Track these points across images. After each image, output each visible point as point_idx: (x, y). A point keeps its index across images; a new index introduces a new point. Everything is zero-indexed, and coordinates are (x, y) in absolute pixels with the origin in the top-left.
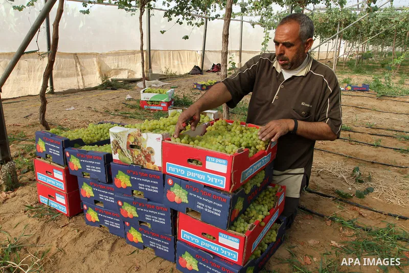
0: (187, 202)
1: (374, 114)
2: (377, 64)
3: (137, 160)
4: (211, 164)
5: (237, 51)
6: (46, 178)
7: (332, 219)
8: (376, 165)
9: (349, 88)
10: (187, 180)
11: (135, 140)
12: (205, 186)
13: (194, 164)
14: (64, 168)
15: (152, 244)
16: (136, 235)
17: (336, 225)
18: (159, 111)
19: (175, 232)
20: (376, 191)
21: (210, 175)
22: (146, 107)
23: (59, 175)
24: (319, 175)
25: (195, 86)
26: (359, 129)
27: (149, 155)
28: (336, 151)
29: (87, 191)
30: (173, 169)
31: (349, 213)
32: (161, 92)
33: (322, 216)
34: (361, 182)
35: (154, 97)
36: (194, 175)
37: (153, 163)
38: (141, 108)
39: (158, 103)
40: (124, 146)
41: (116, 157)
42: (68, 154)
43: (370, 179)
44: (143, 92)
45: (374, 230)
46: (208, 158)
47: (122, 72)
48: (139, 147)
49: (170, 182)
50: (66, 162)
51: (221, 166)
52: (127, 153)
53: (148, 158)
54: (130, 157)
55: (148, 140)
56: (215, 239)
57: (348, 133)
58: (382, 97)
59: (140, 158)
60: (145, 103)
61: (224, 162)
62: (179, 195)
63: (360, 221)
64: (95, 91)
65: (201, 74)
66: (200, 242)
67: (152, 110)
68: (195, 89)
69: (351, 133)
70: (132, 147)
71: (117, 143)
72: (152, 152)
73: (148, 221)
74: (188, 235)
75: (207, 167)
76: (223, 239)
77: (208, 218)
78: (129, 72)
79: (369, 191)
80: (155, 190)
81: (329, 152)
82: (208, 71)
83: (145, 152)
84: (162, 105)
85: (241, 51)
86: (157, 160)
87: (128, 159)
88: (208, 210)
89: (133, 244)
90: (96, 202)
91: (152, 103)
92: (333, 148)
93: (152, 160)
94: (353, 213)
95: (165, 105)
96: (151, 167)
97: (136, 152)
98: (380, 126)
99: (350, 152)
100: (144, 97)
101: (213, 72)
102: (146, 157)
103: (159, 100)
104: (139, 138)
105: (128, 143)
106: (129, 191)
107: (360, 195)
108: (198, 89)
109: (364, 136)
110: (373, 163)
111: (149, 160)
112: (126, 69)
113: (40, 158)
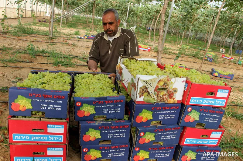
0: (198, 119)
3: (161, 99)
4: (220, 93)
9: (86, 37)
11: (164, 84)
15: (157, 156)
16: (143, 155)
21: (217, 100)
27: (173, 94)
30: (194, 101)
36: (207, 102)
37: (174, 99)
40: (151, 90)
41: (140, 99)
42: (78, 104)
46: (219, 90)
48: (166, 89)
49: (189, 109)
51: (225, 94)
52: (153, 94)
53: (171, 96)
54: (155, 97)
55: (175, 83)
59: (164, 97)
62: (194, 116)
71: (146, 88)
72: (176, 91)
75: (217, 95)
76: (213, 135)
80: (172, 117)
83: (170, 91)
86: (178, 96)
87: (153, 99)
88: (211, 120)
93: (174, 97)
96: (171, 101)
97: (162, 93)
102: (169, 95)
104: (168, 82)
105: (157, 87)
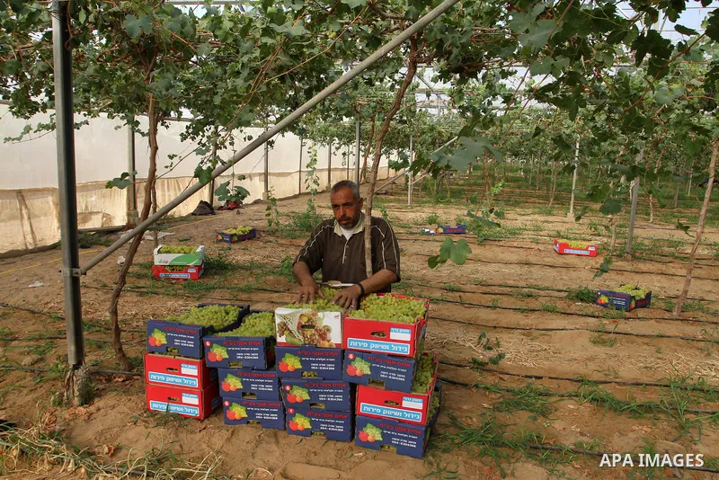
0: (369, 373)
1: (480, 267)
2: (462, 185)
3: (310, 340)
4: (395, 334)
5: (260, 174)
6: (165, 376)
7: (477, 386)
8: (499, 330)
9: (441, 230)
10: (370, 352)
11: (309, 320)
12: (390, 355)
13: (375, 336)
14: (198, 361)
15: (323, 427)
16: (302, 422)
17: (482, 391)
18: (186, 280)
19: (353, 408)
20: (508, 356)
21: (395, 345)
22: (162, 275)
23: (191, 370)
24: (444, 347)
25: (220, 237)
26: (468, 287)
27: (325, 334)
28: (452, 318)
29: (233, 383)
30: (354, 343)
31: (490, 380)
32: (187, 251)
33: (465, 385)
34: (490, 349)
35: (175, 260)
36: (377, 346)
37: (329, 341)
38: (156, 278)
39: (183, 269)
40: (293, 327)
41: (281, 339)
42: (208, 344)
43: (498, 345)
44: (159, 252)
45: (516, 390)
46: (392, 329)
47: (93, 217)
48: (313, 327)
49: (351, 356)
50: (203, 352)
51: (405, 335)
52: (296, 334)
53: (323, 337)
54: (301, 337)
55: (325, 319)
56: (398, 405)
57: (458, 294)
58: (485, 241)
59: (314, 338)
60: (162, 268)
61: (408, 331)
62: (361, 368)
63: (503, 385)
64: (54, 251)
65: (213, 213)
66: (382, 411)
67: (174, 279)
68: (221, 241)
69: (462, 294)
70: (303, 327)
71: (285, 325)
72: (328, 330)
73: (322, 402)
74: (369, 406)
75: (392, 337)
76: (406, 403)
77: (391, 385)
78: (103, 218)
79: (501, 356)
80: (331, 367)
81: (445, 320)
82: (221, 208)
83: (320, 330)
84: (190, 271)
85: (266, 174)
86: (335, 338)
87: (299, 339)
88: (393, 377)
89: (298, 433)
90: (244, 394)
91: (173, 268)
92: (449, 314)
93: (328, 338)
94: (493, 377)
95: (194, 271)
96: (326, 345)
97: (309, 332)
98: (490, 282)
99: (467, 317)
100: (159, 259)
101: (229, 209)
102: (320, 335)
103: (184, 263)
104: (314, 318)
105: (299, 323)
106: (298, 373)
107: (495, 361)
108: (227, 241)
109: (477, 295)
110: (495, 327)
111: (324, 339)
112: (98, 213)
113: (153, 353)
